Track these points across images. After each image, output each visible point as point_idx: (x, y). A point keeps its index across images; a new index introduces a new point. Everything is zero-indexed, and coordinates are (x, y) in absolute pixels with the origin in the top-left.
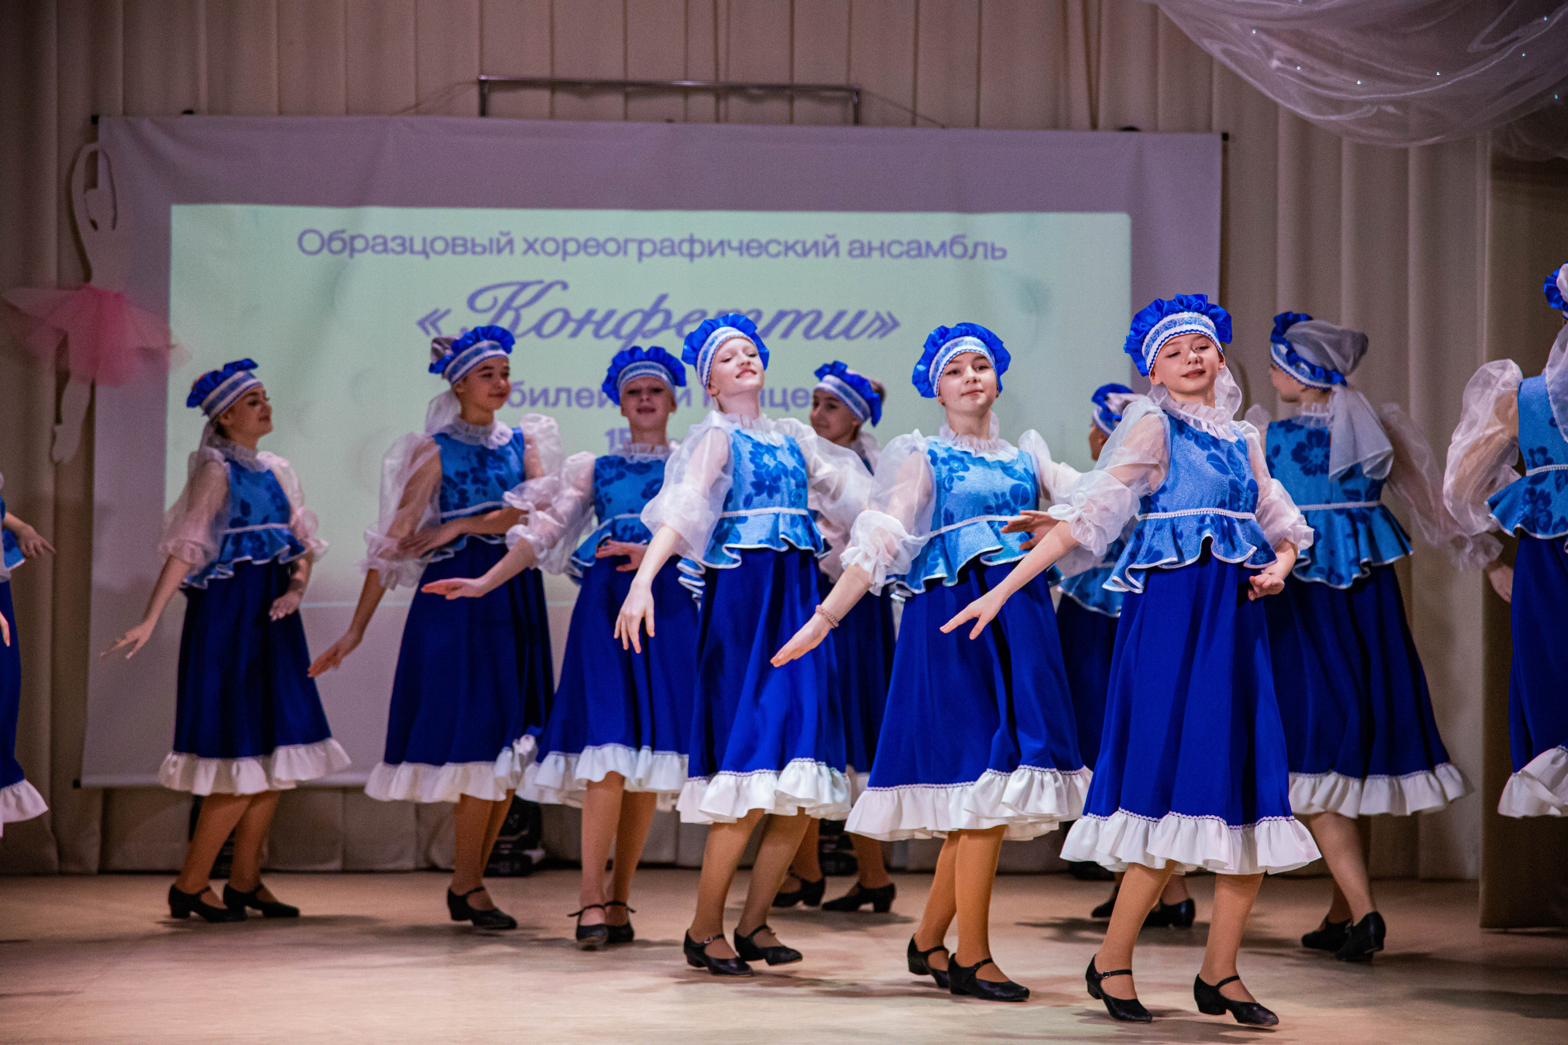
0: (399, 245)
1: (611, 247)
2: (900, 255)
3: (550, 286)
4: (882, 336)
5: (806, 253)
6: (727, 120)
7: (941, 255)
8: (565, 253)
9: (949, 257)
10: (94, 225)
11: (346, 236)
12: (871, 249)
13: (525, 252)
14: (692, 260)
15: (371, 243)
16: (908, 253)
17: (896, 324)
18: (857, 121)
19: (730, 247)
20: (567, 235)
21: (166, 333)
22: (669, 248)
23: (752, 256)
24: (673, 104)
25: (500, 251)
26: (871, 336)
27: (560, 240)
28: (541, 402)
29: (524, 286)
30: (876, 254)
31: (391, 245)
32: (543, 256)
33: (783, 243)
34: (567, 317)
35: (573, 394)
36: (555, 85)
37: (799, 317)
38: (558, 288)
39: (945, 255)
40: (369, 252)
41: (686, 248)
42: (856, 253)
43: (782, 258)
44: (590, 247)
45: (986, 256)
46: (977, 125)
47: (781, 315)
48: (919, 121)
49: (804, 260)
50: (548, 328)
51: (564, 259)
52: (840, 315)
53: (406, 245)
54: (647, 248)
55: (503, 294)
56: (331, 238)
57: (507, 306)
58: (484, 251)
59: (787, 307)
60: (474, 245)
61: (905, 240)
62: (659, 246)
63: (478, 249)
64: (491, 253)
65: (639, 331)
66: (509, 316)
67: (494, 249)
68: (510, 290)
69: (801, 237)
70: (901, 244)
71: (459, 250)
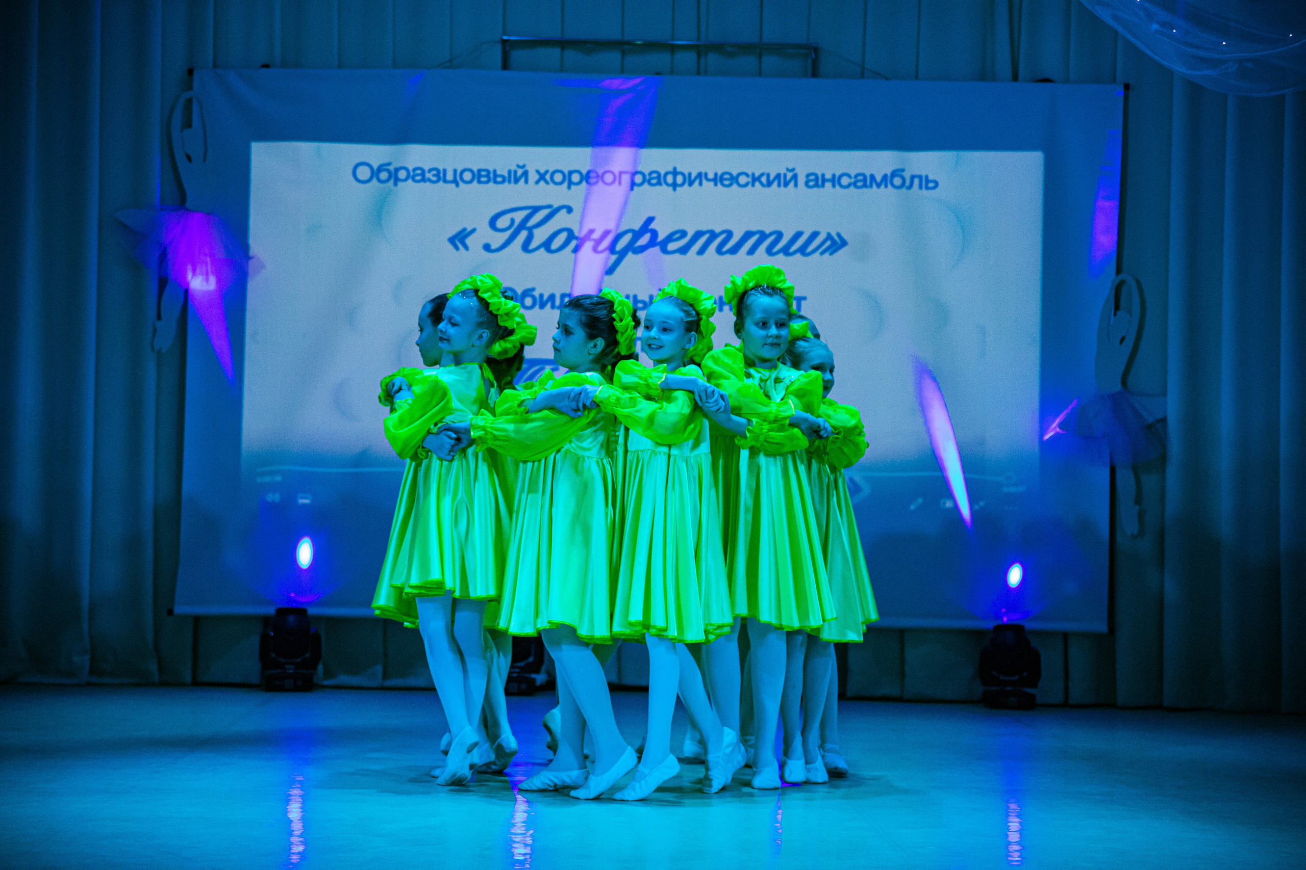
0: (434, 175)
1: (608, 178)
2: (848, 186)
3: (558, 209)
4: (832, 253)
5: (769, 184)
6: (706, 73)
7: (883, 186)
8: (571, 183)
9: (889, 186)
10: (189, 158)
11: (391, 168)
12: (824, 180)
13: (537, 182)
14: (675, 189)
15: (412, 174)
16: (855, 184)
17: (845, 244)
18: (815, 74)
19: (708, 180)
20: (572, 169)
21: (246, 247)
22: (656, 179)
23: (724, 186)
24: (660, 59)
25: (517, 181)
26: (822, 253)
27: (566, 172)
28: (549, 305)
29: (536, 209)
30: (828, 185)
31: (428, 175)
32: (551, 185)
33: (750, 173)
34: (571, 235)
36: (563, 44)
37: (763, 236)
38: (564, 211)
39: (886, 186)
40: (410, 181)
41: (670, 179)
42: (811, 184)
43: (750, 187)
44: (591, 177)
45: (921, 187)
46: (917, 78)
47: (748, 235)
48: (866, 72)
49: (767, 189)
50: (555, 245)
51: (569, 187)
52: (798, 235)
53: (440, 176)
54: (638, 179)
55: (519, 216)
56: (380, 169)
57: (522, 225)
58: (503, 182)
59: (754, 229)
60: (496, 176)
61: (853, 173)
62: (648, 177)
63: (499, 179)
64: (510, 182)
65: (630, 248)
66: (524, 234)
67: (512, 179)
68: (524, 213)
69: (766, 170)
70: (849, 176)
71: (483, 179)
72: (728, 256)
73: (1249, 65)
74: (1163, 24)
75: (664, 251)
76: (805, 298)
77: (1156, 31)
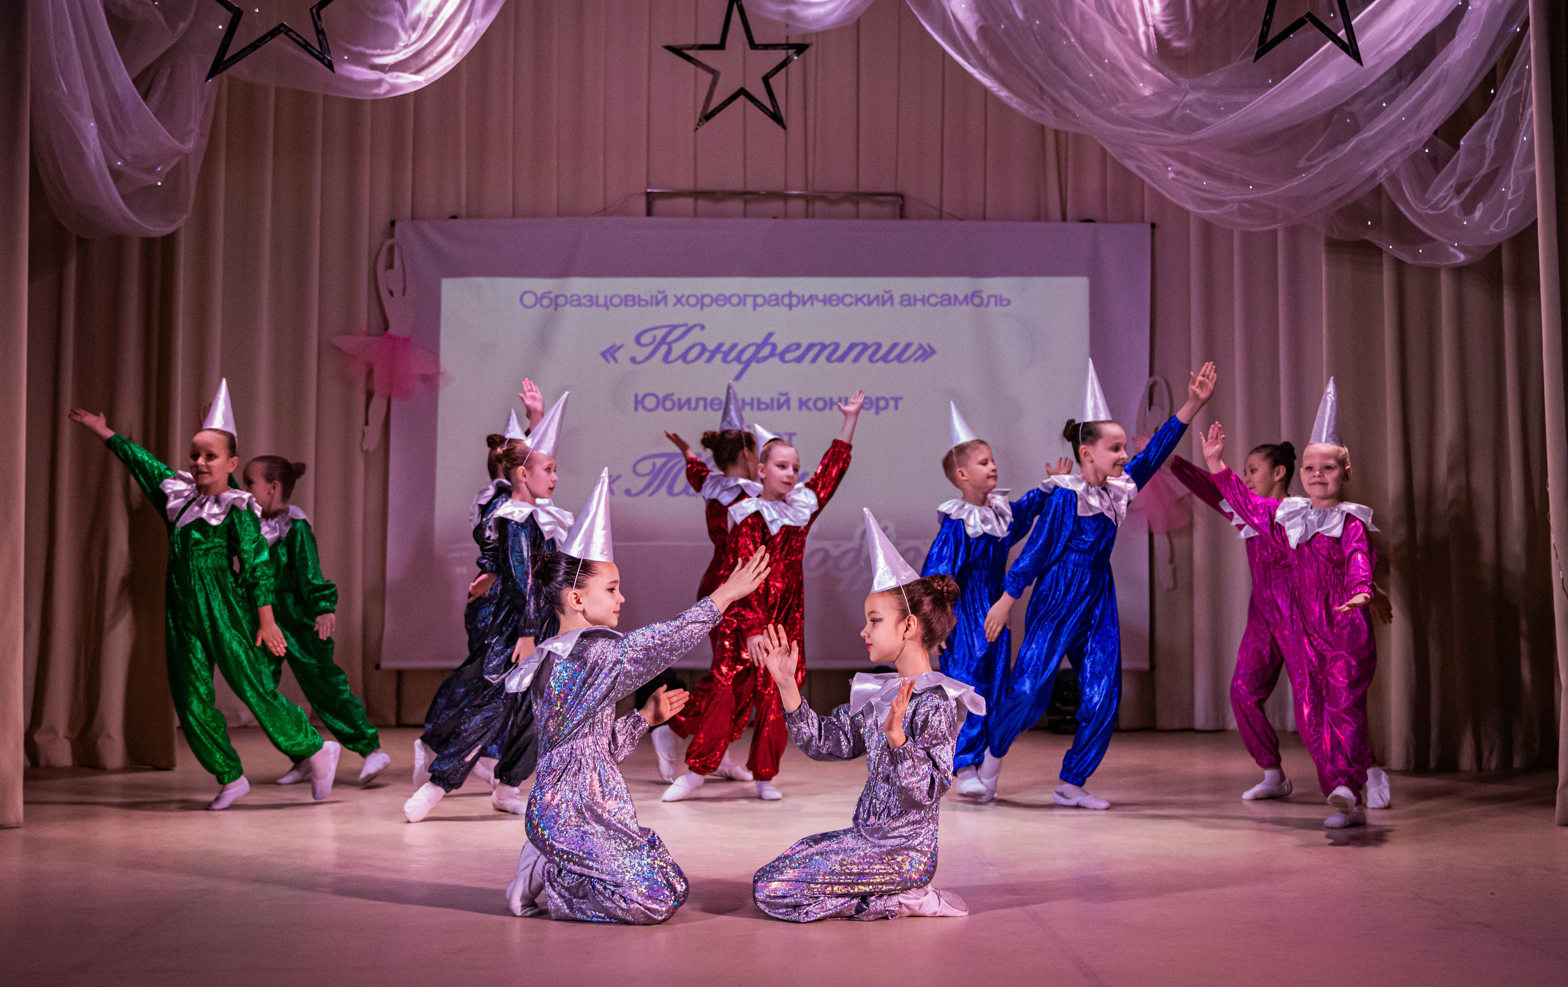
0: (589, 301)
1: (735, 300)
2: (936, 304)
3: (692, 327)
4: (923, 361)
5: (870, 303)
6: (816, 216)
7: (965, 304)
8: (703, 305)
9: (970, 304)
10: (392, 294)
11: (552, 295)
12: (916, 300)
13: (675, 305)
14: (790, 309)
15: (569, 299)
16: (941, 302)
17: (933, 352)
18: (903, 216)
19: (817, 299)
20: (703, 293)
21: (437, 364)
22: (774, 300)
23: (832, 305)
24: (776, 206)
25: (658, 304)
26: (916, 360)
27: (699, 296)
28: (686, 408)
29: (674, 328)
30: (919, 304)
31: (583, 301)
32: (687, 308)
33: (854, 296)
34: (704, 348)
35: (708, 403)
36: (696, 194)
37: (865, 347)
38: (697, 329)
39: (967, 304)
40: (568, 305)
42: (905, 303)
43: (854, 306)
44: (721, 300)
45: (996, 304)
46: (984, 218)
47: (852, 346)
48: (944, 215)
49: (868, 308)
50: (691, 356)
51: (702, 308)
52: (895, 346)
53: (593, 301)
54: (760, 301)
55: (660, 334)
56: (543, 296)
57: (663, 341)
58: (646, 305)
59: (857, 340)
60: (640, 300)
61: (939, 293)
62: (767, 299)
63: (643, 303)
64: (652, 305)
65: (754, 358)
66: (664, 348)
67: (654, 300)
68: (665, 331)
69: (867, 293)
70: (937, 296)
71: (630, 303)
72: (836, 364)
73: (1247, 205)
74: (1177, 173)
75: (782, 360)
76: (901, 398)
77: (1173, 179)
